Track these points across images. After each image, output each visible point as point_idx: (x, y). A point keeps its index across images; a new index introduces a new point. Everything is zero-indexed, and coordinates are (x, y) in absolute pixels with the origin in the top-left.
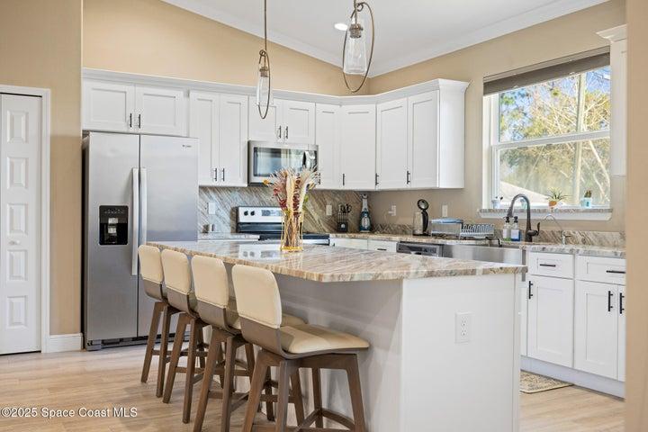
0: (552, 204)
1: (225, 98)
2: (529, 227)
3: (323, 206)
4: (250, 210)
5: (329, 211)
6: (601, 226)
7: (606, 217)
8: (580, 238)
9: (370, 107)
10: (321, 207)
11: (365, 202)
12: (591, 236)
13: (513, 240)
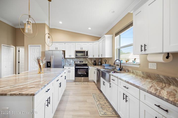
0: (126, 62)
1: (71, 44)
2: (121, 67)
3: (92, 61)
4: (77, 62)
5: (93, 61)
6: (137, 69)
7: (138, 66)
8: (132, 71)
9: (98, 43)
10: (91, 61)
11: (100, 60)
12: (134, 71)
13: (118, 70)
